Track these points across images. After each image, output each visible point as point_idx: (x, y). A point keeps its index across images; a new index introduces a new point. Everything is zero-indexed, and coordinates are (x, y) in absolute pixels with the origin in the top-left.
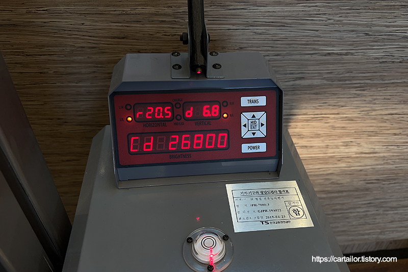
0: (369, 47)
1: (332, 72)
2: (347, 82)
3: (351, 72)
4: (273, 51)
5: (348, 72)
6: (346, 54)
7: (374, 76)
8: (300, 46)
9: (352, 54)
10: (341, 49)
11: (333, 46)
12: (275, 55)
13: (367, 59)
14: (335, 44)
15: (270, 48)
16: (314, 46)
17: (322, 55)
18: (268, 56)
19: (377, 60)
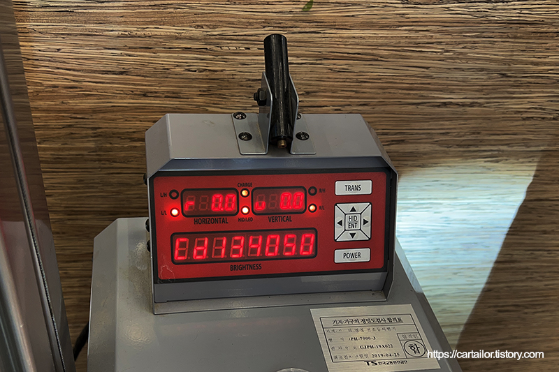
0: (507, 95)
1: (448, 133)
2: (472, 149)
5: (474, 133)
6: (472, 105)
7: (515, 140)
8: (400, 91)
10: (464, 97)
11: (452, 92)
13: (503, 113)
14: (454, 89)
16: (422, 92)
17: (433, 106)
19: (519, 115)
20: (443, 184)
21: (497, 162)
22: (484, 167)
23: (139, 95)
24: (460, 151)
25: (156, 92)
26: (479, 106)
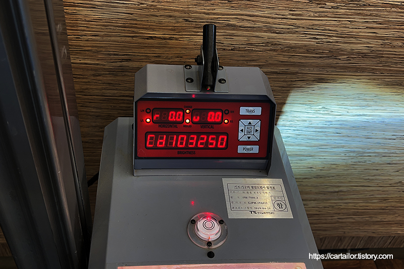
0: (194, 34)
1: (159, 56)
3: (181, 57)
4: (89, 31)
5: (178, 57)
6: (170, 39)
8: (117, 28)
9: (177, 39)
10: (164, 33)
11: (153, 30)
12: (93, 36)
13: (194, 45)
15: (85, 28)
16: (133, 29)
17: (143, 38)
18: (85, 35)
26: (175, 40)
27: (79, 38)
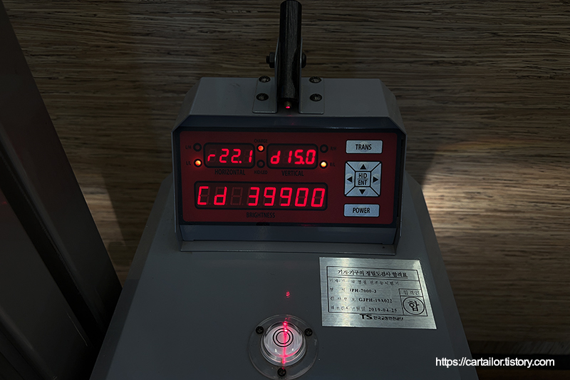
1: (443, 90)
2: (468, 105)
3: (473, 91)
5: (469, 91)
6: (464, 64)
7: (510, 98)
8: (393, 50)
15: (348, 52)
16: (414, 51)
19: (514, 74)
20: (442, 138)
21: (494, 118)
22: (481, 123)
23: (164, 53)
24: (456, 107)
25: (177, 51)
26: (471, 65)
27: (338, 67)
